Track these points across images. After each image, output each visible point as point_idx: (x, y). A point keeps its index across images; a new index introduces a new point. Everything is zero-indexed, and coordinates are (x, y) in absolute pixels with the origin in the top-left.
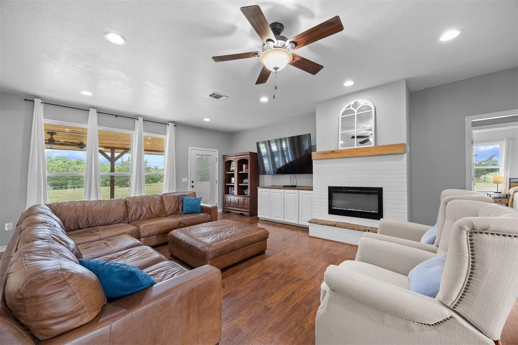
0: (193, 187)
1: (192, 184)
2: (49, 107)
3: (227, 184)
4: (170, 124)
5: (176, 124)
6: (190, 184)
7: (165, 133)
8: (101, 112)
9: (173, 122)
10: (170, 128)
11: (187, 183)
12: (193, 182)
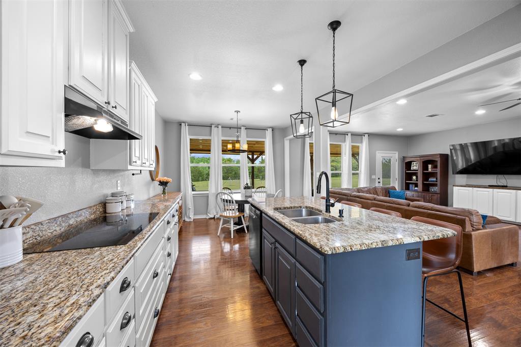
0: (379, 182)
3: (407, 182)
4: (365, 135)
5: (370, 135)
6: (377, 181)
7: (362, 142)
10: (365, 139)
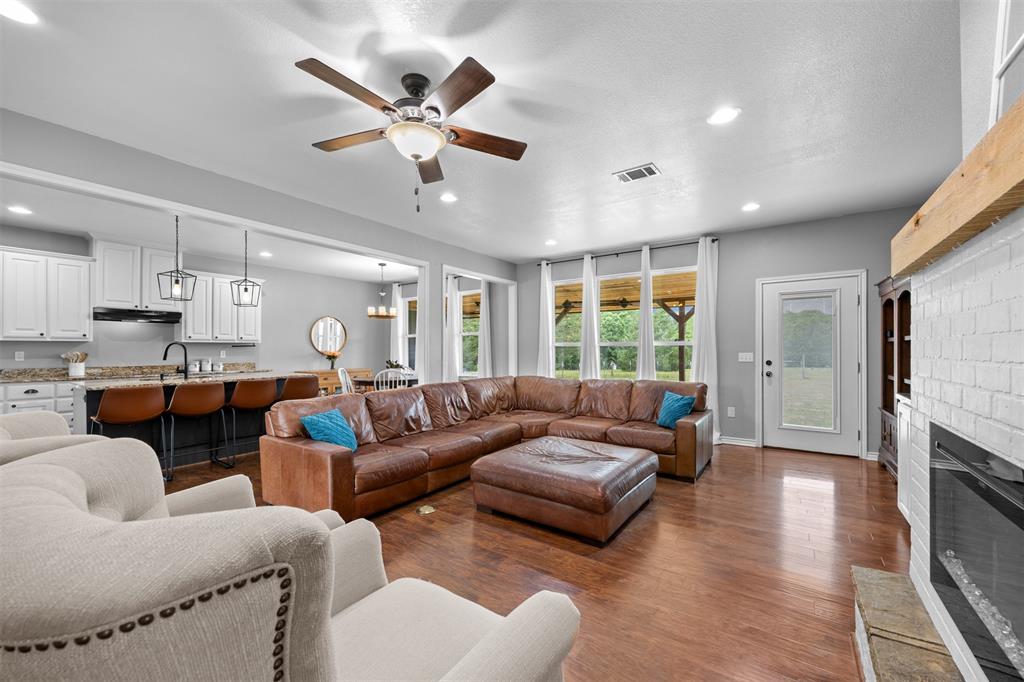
1: (767, 369)
2: (558, 267)
8: (596, 256)
9: (706, 235)
11: (753, 364)
12: (769, 363)
